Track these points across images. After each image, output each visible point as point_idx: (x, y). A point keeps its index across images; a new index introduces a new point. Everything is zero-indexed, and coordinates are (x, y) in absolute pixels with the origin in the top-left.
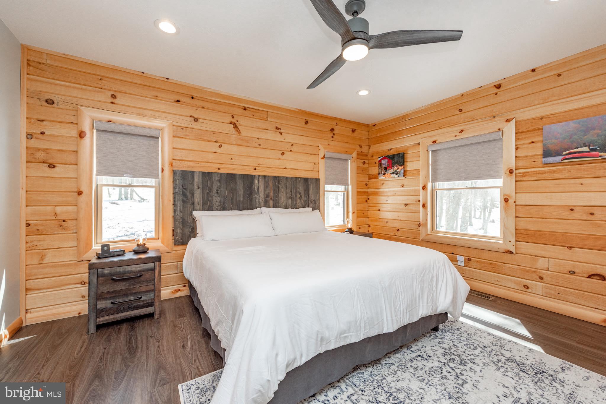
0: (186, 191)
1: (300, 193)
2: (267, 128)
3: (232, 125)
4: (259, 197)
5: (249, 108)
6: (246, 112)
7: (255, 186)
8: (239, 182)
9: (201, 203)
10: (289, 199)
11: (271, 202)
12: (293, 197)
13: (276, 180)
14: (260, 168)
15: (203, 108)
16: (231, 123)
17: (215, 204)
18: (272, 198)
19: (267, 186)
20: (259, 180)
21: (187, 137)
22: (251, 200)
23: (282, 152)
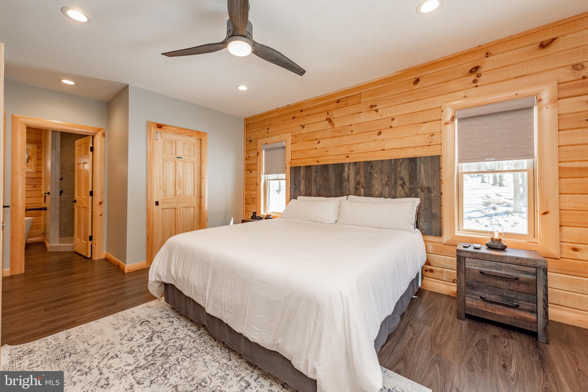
0: (296, 181)
1: (402, 179)
2: (359, 112)
3: (327, 121)
4: (350, 184)
5: (342, 99)
6: (339, 104)
7: (346, 174)
8: (331, 170)
9: (304, 190)
10: (386, 186)
11: (362, 190)
12: (392, 184)
13: (368, 165)
14: (352, 154)
15: (308, 116)
16: (327, 120)
17: (313, 191)
18: (363, 185)
19: (357, 173)
20: (349, 168)
21: (299, 142)
22: (341, 188)
23: (379, 131)
